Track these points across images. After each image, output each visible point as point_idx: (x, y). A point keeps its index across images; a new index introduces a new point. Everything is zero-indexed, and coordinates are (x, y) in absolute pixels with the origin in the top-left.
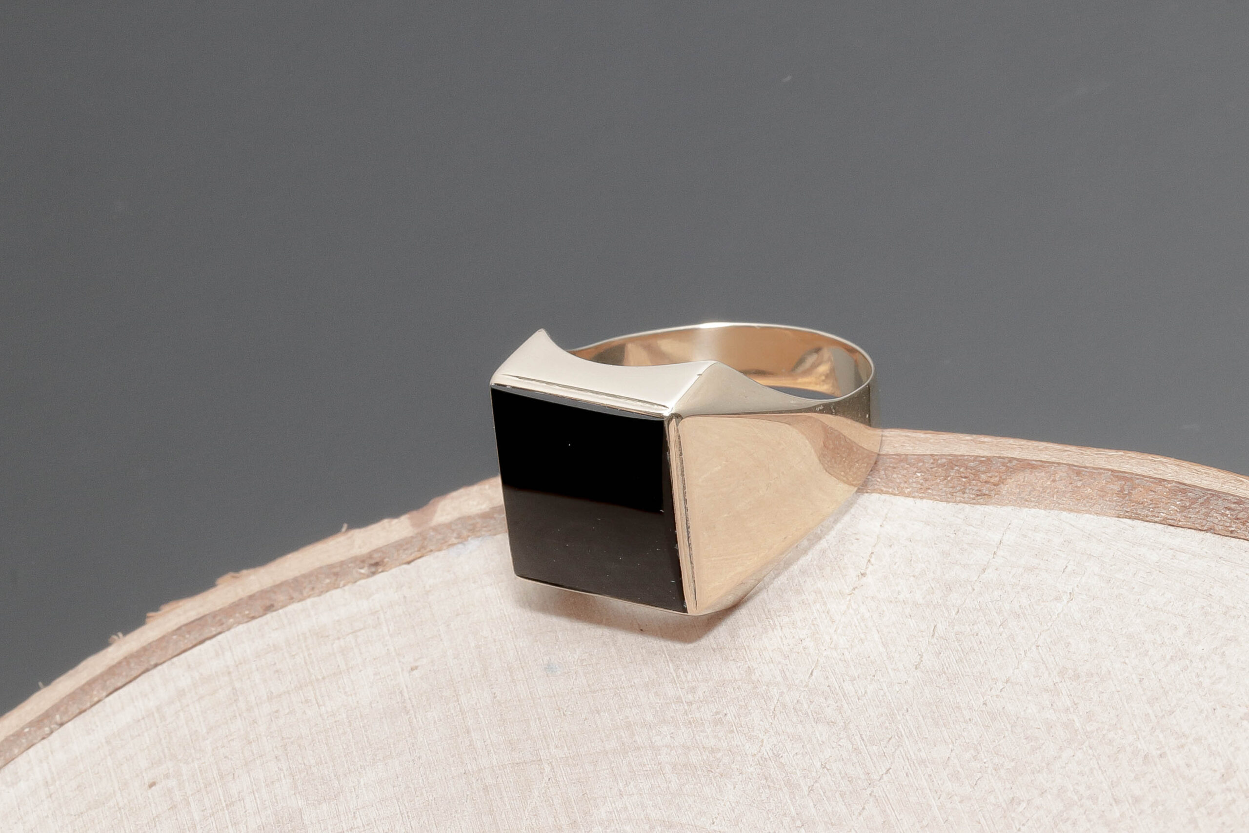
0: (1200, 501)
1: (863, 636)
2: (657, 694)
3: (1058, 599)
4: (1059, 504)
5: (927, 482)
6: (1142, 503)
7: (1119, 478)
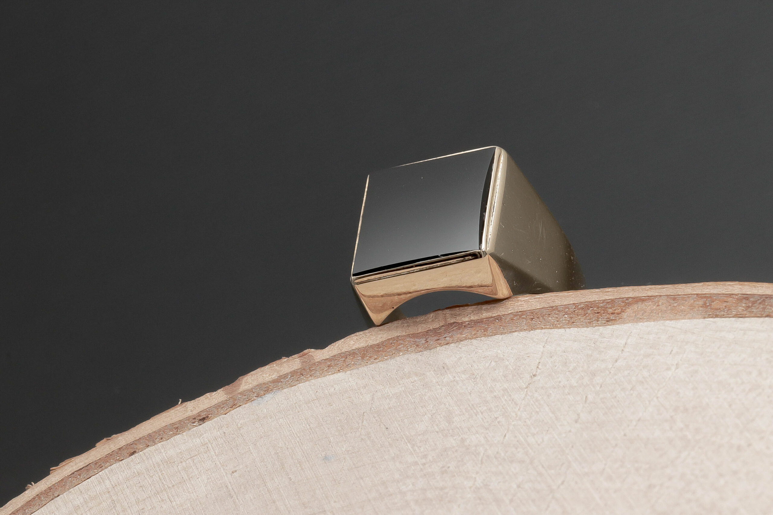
0: (759, 302)
1: (538, 410)
2: (400, 462)
3: (668, 369)
4: (663, 317)
5: (573, 319)
6: (719, 309)
7: (702, 298)
